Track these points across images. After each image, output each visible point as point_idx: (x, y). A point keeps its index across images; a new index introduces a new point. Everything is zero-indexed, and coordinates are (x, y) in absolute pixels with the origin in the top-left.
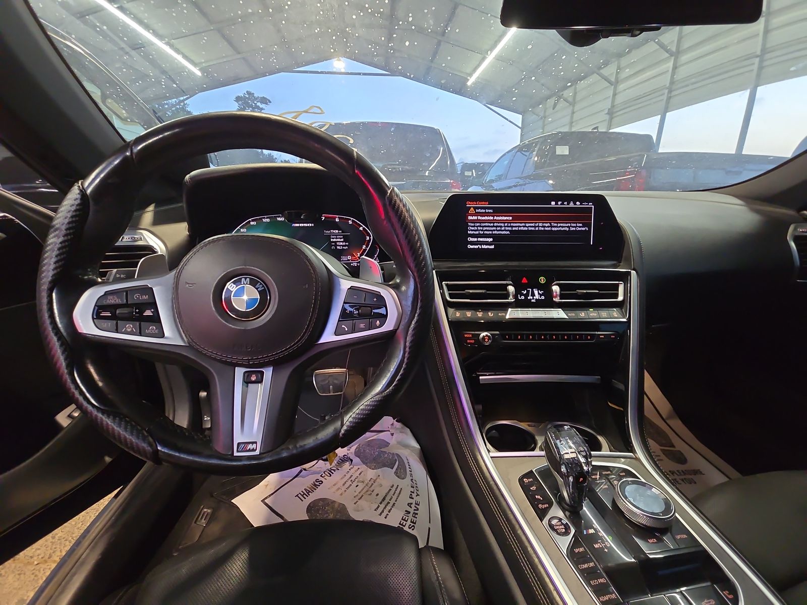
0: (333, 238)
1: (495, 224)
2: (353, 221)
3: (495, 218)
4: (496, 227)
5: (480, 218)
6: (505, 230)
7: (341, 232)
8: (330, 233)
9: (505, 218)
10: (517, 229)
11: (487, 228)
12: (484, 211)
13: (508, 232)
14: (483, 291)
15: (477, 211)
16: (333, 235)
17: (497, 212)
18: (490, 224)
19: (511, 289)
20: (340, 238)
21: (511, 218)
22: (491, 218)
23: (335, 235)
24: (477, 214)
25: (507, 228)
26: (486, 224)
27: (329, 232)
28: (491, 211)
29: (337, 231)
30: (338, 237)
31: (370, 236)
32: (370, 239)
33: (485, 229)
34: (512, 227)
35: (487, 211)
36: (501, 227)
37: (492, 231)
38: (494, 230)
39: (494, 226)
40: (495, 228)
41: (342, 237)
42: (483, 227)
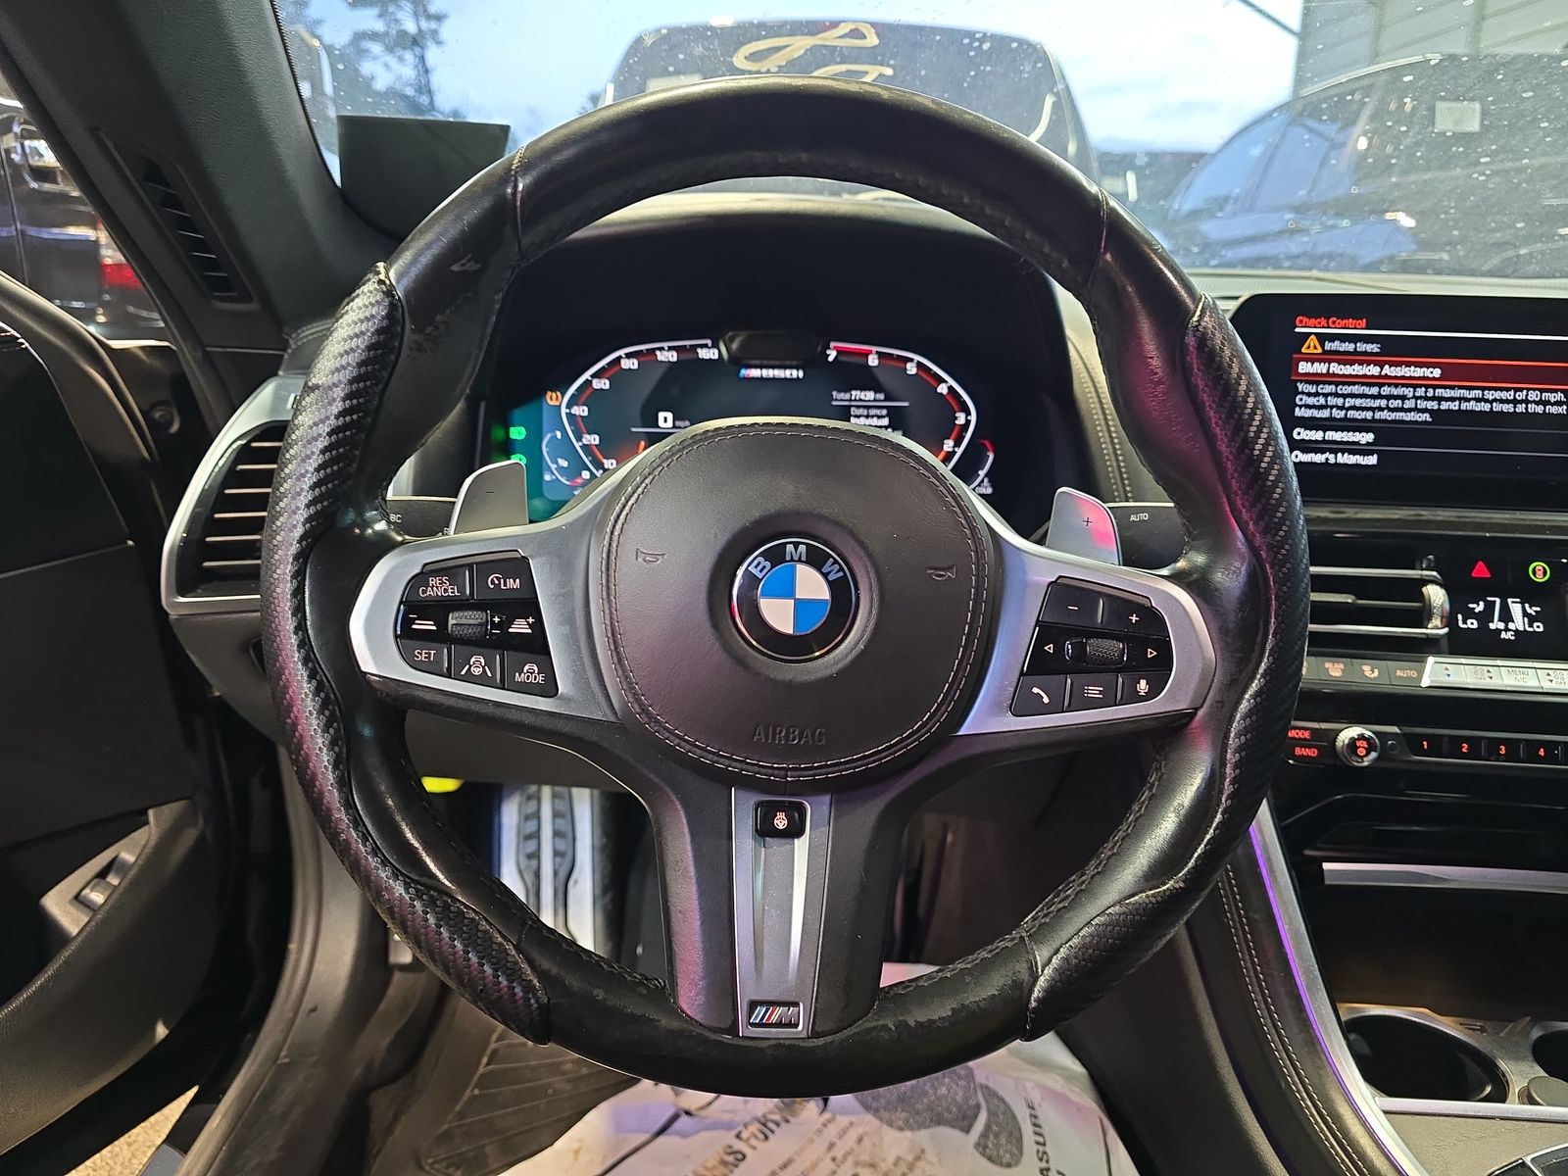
0: (858, 417)
1: (1386, 390)
2: (920, 365)
3: (1387, 370)
4: (1389, 397)
5: (1335, 368)
6: (1416, 409)
7: (881, 396)
8: (851, 400)
9: (1419, 372)
10: (1454, 406)
11: (1358, 402)
12: (1350, 347)
13: (1426, 417)
14: (1349, 599)
15: (1328, 346)
16: (858, 407)
17: (1393, 351)
18: (1367, 390)
19: (1436, 595)
20: (879, 417)
21: (1437, 372)
22: (1374, 370)
23: (864, 407)
24: (1328, 357)
25: (1422, 404)
26: (1356, 389)
27: (847, 396)
28: (1374, 348)
29: (870, 395)
30: (873, 412)
31: (968, 413)
32: (968, 422)
33: (1349, 402)
34: (1440, 399)
35: (1361, 347)
36: (1404, 398)
37: (1372, 409)
38: (1381, 409)
39: (1379, 396)
40: (1383, 403)
41: (884, 412)
42: (1345, 396)
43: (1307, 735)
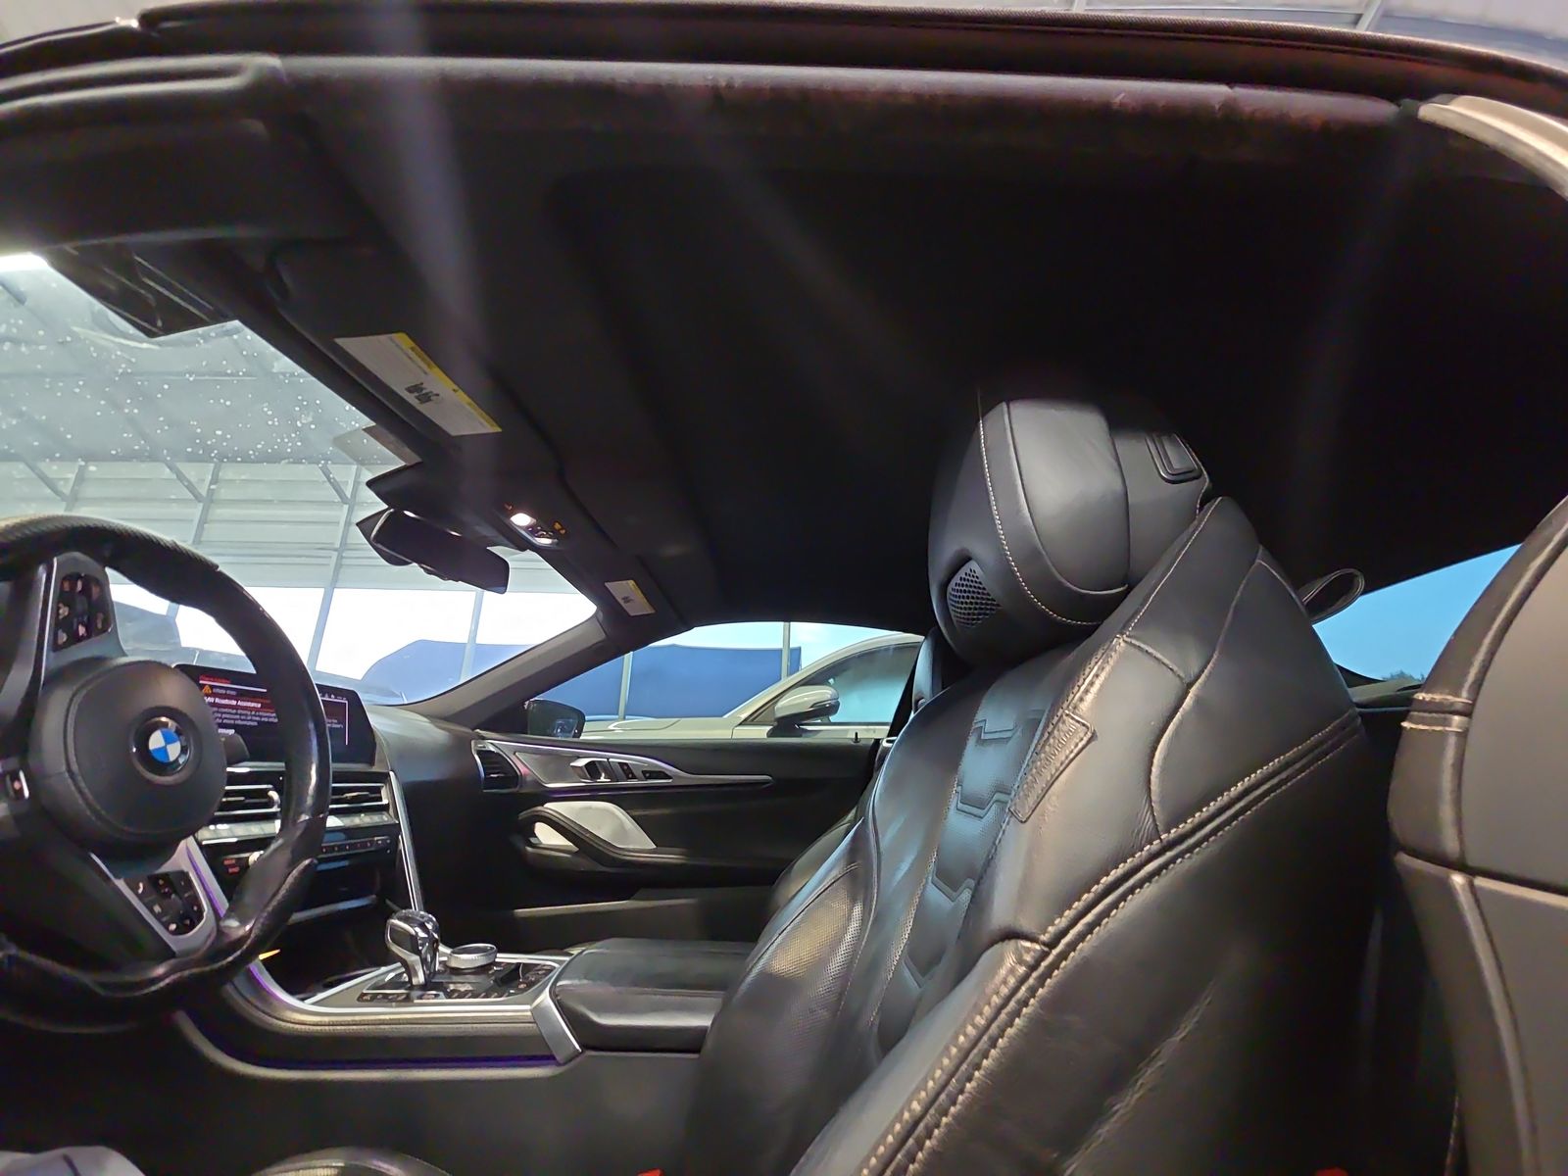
1: (239, 712)
3: (240, 703)
4: (241, 715)
5: (217, 700)
6: (251, 720)
9: (253, 705)
10: (266, 720)
11: (228, 716)
12: (224, 692)
13: (256, 724)
14: (242, 798)
15: (214, 690)
17: (241, 695)
18: (230, 710)
19: (274, 795)
21: (259, 705)
22: (234, 703)
24: (214, 695)
25: (254, 718)
26: (226, 710)
28: (233, 693)
33: (224, 716)
34: (261, 717)
35: (228, 692)
36: (246, 715)
37: (235, 719)
38: (237, 719)
39: (236, 714)
40: (238, 717)
42: (222, 713)
43: (234, 861)
